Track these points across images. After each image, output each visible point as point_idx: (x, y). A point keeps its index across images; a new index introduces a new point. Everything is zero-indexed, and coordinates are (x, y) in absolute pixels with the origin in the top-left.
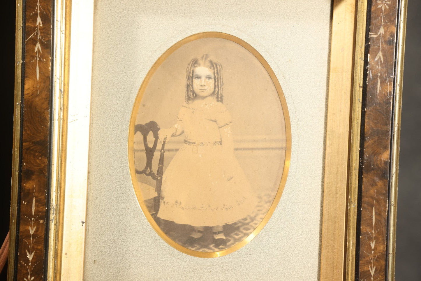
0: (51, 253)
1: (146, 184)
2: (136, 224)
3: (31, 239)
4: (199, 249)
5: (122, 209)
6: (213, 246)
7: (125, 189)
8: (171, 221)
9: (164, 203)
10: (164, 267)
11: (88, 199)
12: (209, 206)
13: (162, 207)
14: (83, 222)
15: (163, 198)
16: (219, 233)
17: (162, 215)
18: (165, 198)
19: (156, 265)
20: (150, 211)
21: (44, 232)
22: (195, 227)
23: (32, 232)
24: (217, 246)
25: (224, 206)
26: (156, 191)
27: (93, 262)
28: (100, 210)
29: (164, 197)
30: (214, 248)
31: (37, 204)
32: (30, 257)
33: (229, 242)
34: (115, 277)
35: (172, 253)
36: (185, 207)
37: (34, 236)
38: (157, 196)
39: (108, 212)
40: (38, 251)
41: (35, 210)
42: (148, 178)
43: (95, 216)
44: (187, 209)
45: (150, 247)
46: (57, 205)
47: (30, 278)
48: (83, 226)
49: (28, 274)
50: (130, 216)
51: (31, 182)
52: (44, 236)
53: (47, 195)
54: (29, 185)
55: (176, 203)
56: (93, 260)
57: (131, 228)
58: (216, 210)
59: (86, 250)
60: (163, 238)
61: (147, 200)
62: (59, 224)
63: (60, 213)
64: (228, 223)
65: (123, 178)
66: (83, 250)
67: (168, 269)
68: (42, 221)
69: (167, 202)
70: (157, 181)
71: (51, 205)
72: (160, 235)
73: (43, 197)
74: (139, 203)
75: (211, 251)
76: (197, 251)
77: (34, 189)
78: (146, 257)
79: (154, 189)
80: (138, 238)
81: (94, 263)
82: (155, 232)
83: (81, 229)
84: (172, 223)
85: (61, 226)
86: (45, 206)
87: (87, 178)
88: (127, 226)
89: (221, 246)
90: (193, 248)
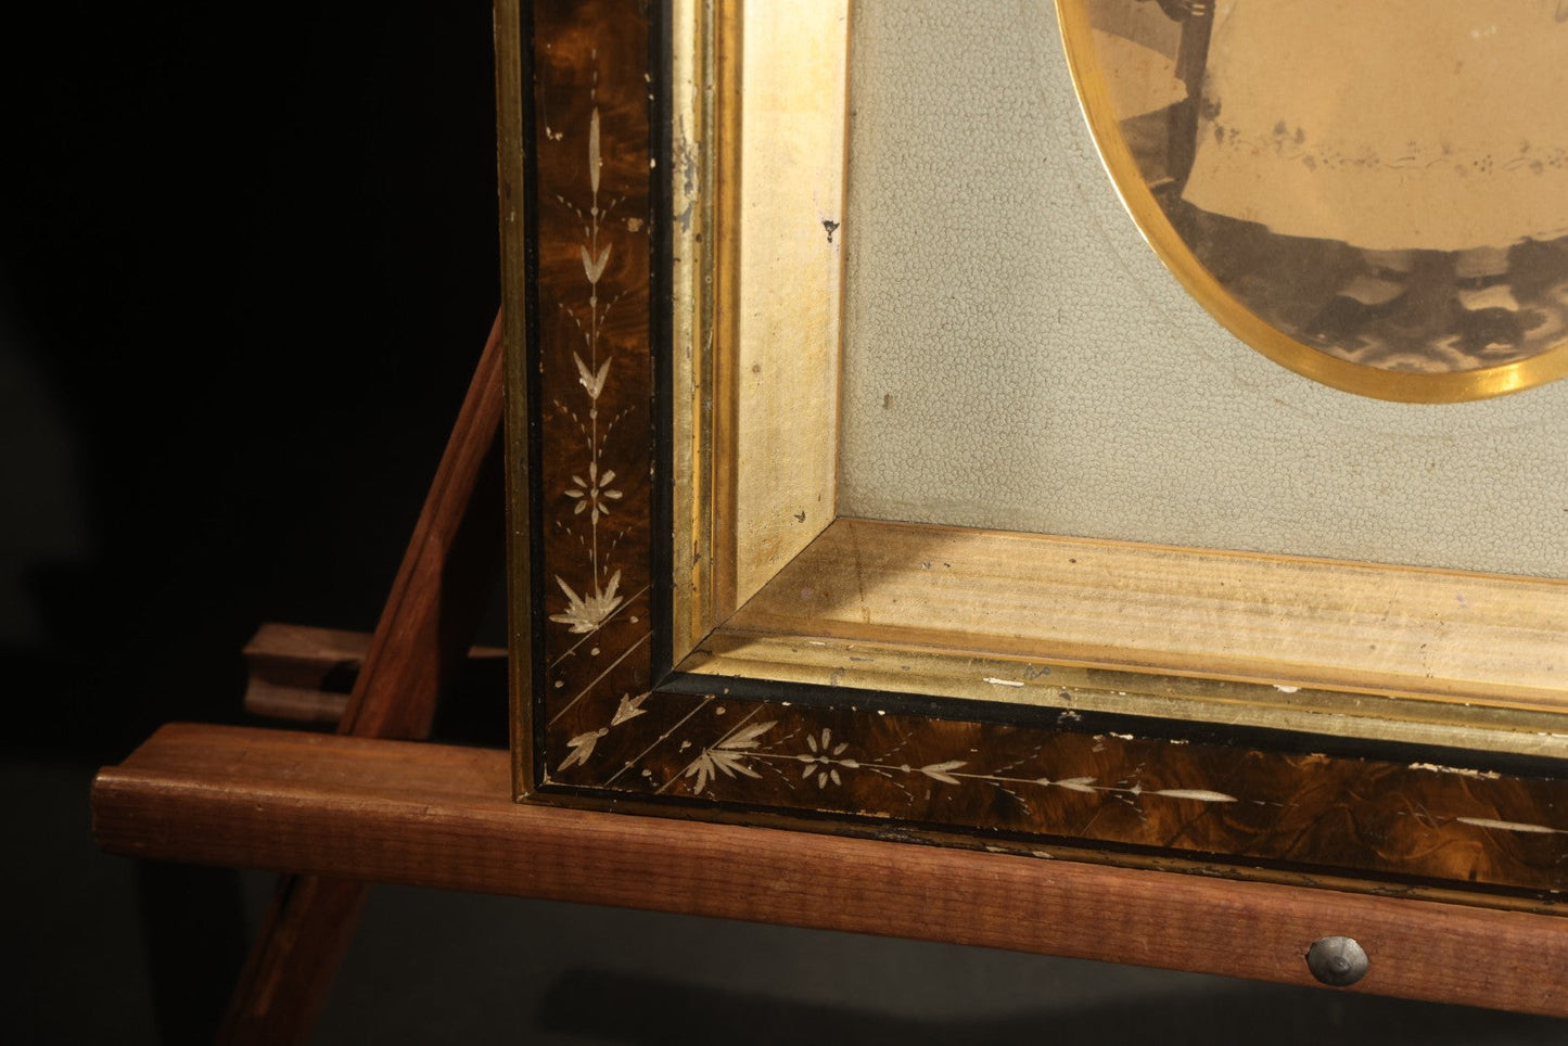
0: (686, 370)
1: (1132, 38)
2: (1077, 235)
3: (593, 302)
4: (1379, 356)
5: (1015, 165)
6: (1452, 345)
7: (1027, 64)
8: (1250, 223)
9: (1220, 132)
10: (1206, 438)
11: (851, 114)
12: (1447, 151)
13: (1207, 152)
14: (828, 224)
15: (1213, 111)
16: (1488, 282)
17: (1205, 191)
18: (1222, 111)
19: (1170, 427)
20: (1146, 174)
21: (646, 275)
22: (1367, 251)
23: (594, 273)
24: (1472, 345)
25: (1525, 150)
26: (1178, 75)
27: (883, 402)
28: (912, 164)
29: (1219, 106)
30: (1456, 354)
31: (610, 139)
32: (593, 384)
33: (1538, 325)
34: (981, 469)
35: (1248, 374)
36: (1322, 154)
37: (605, 288)
38: (1185, 100)
39: (948, 175)
40: (625, 361)
41: (602, 169)
42: (1140, 10)
43: (888, 194)
44: (1333, 168)
45: (1142, 342)
46: (702, 145)
47: (599, 477)
48: (830, 240)
49: (586, 457)
50: (1053, 199)
51: (575, 35)
52: (646, 292)
53: (652, 97)
54: (569, 49)
55: (1279, 138)
56: (883, 394)
57: (1057, 256)
58: (1483, 169)
59: (851, 350)
60: (1205, 300)
61: (1134, 118)
62: (720, 236)
63: (720, 181)
64: (1540, 234)
65: (1022, 12)
66: (834, 350)
67: (1226, 446)
68: (634, 224)
69: (1233, 131)
70: (1186, 27)
71: (675, 145)
72: (1193, 286)
73: (634, 109)
74: (1097, 133)
75: (1442, 367)
76: (1373, 364)
77: (591, 66)
78: (1125, 389)
79: (1173, 64)
80: (1086, 300)
81: (886, 406)
82: (1171, 277)
83: (824, 256)
84: (1253, 231)
85: (727, 244)
86: (645, 153)
87: (845, 13)
88: (1038, 243)
89: (1492, 347)
90: (1350, 350)
